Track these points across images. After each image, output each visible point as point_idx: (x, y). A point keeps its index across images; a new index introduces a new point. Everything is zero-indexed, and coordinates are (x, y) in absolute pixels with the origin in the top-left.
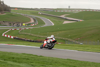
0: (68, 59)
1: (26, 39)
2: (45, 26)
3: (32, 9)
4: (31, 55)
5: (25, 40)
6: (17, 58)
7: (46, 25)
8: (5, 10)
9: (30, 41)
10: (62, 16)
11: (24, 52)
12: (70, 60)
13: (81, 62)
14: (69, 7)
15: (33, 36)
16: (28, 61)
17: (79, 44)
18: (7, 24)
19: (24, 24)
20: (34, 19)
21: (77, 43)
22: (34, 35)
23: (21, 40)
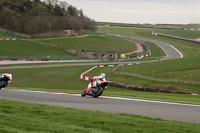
1: (127, 86)
2: (164, 58)
3: (138, 26)
4: (138, 116)
5: (125, 87)
6: (110, 123)
7: (167, 57)
8: (86, 28)
9: (136, 89)
11: (123, 112)
15: (141, 79)
16: (133, 128)
18: (89, 54)
19: (123, 56)
20: (143, 46)
22: (143, 77)
23: (118, 86)
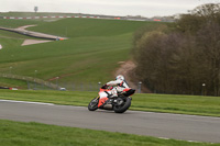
0: (32, 124)
10: (19, 29)
12: (36, 124)
13: (62, 129)
14: (36, 9)
17: (57, 89)
21: (52, 88)
